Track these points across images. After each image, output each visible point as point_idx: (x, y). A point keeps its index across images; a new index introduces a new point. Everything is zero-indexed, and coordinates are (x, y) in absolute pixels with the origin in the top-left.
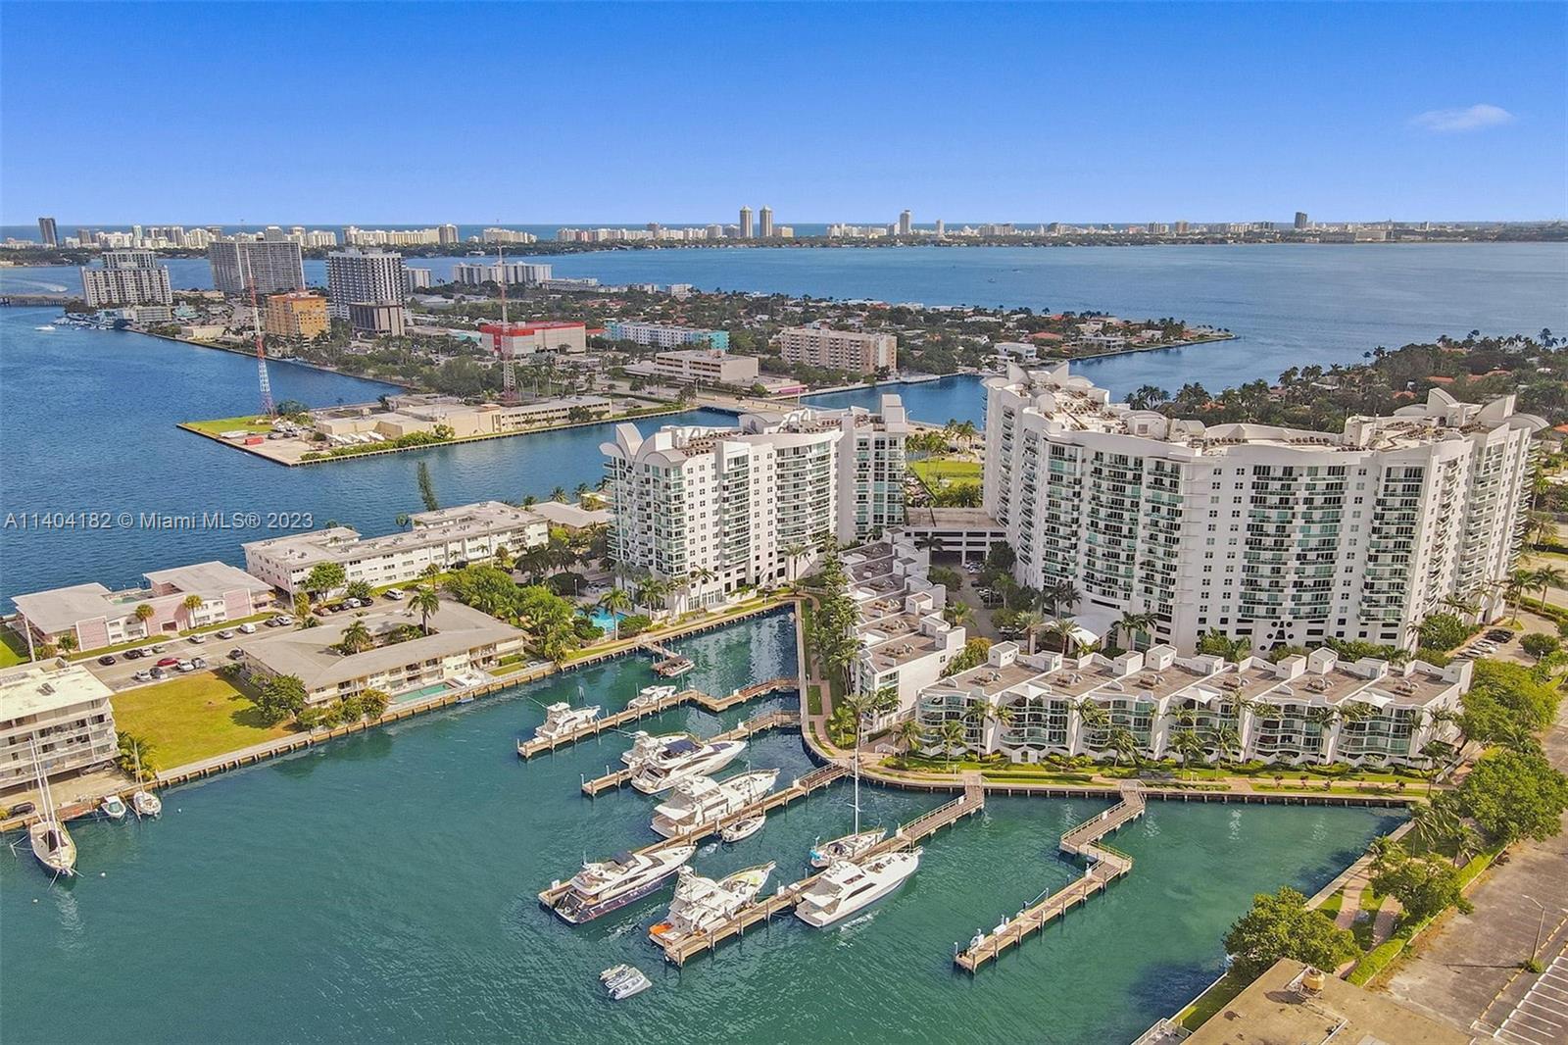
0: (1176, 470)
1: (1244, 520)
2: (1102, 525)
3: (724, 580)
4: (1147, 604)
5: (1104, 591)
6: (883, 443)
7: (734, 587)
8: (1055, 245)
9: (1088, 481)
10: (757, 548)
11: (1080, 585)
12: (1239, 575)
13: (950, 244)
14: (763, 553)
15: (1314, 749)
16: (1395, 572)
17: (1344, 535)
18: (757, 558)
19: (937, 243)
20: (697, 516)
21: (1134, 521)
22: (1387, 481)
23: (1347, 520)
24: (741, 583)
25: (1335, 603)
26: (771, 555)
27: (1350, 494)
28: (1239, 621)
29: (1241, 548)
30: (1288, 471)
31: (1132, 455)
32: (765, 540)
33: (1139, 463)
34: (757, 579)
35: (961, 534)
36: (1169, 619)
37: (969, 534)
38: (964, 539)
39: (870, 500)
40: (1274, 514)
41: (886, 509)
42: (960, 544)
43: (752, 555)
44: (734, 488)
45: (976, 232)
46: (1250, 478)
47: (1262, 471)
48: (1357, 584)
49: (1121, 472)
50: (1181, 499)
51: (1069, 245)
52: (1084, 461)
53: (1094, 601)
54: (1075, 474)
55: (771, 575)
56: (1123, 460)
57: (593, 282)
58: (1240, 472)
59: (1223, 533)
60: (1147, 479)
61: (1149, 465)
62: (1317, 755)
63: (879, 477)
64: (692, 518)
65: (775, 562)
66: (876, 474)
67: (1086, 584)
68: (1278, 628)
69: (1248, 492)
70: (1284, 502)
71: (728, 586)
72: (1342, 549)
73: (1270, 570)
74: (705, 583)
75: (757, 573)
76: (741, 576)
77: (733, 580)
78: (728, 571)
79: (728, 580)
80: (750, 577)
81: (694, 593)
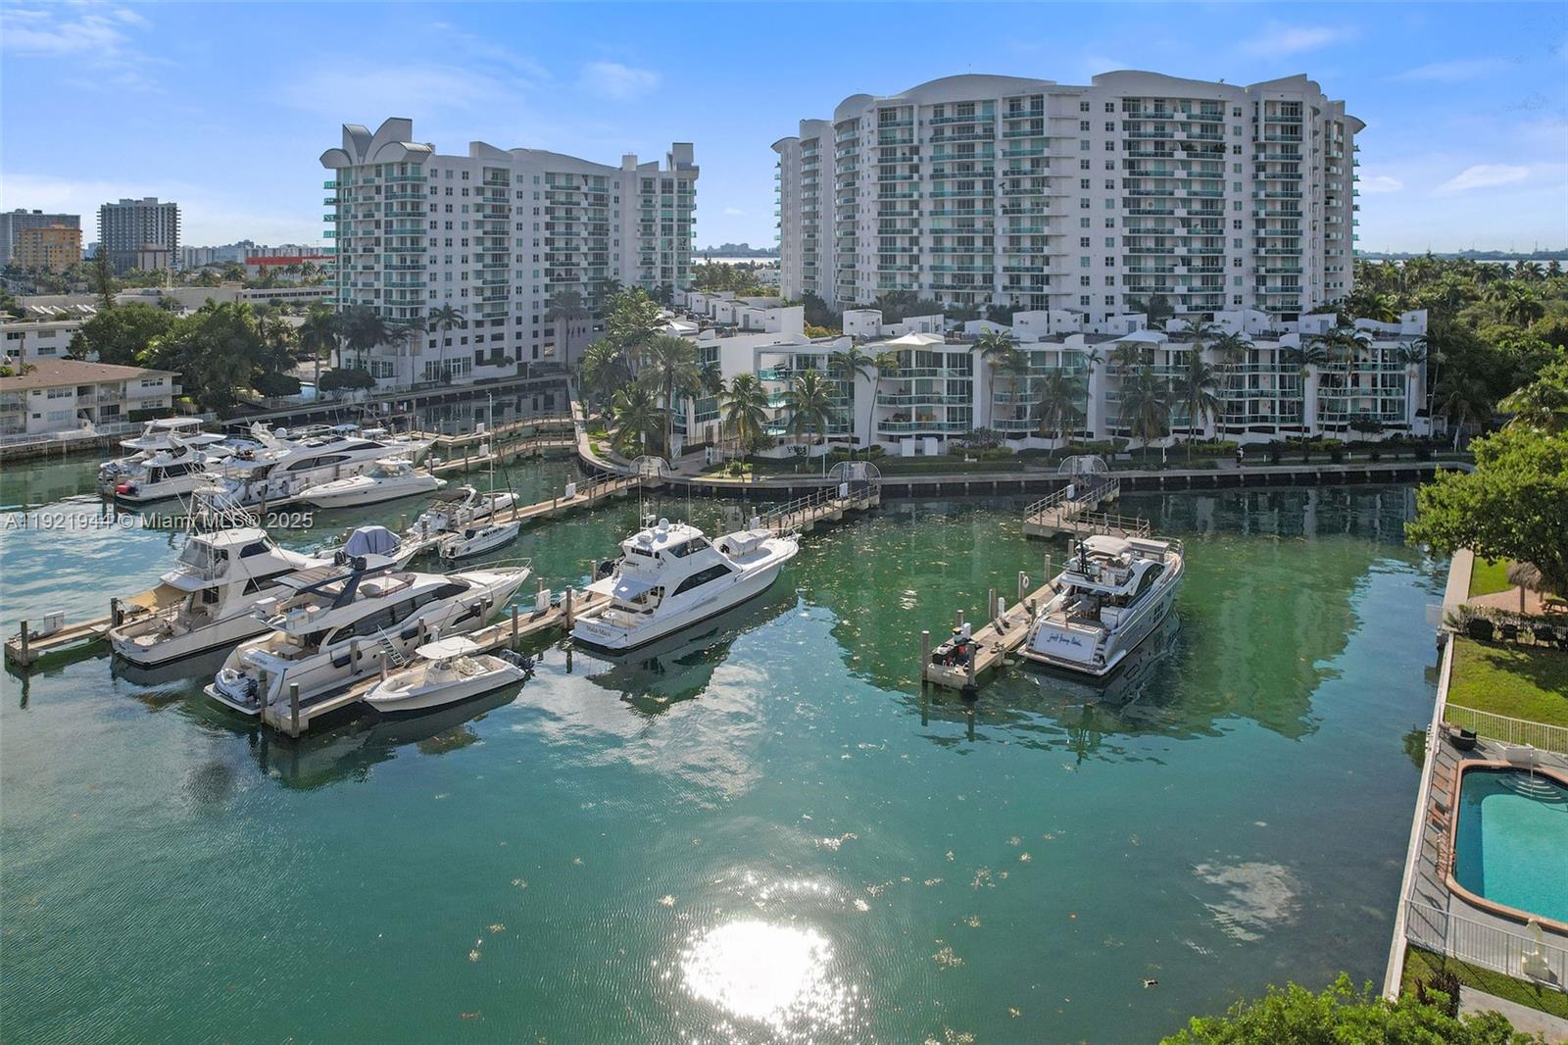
0: (1038, 103)
3: (472, 345)
6: (671, 185)
7: (487, 356)
9: (928, 148)
10: (519, 306)
14: (527, 314)
18: (517, 325)
23: (1229, 175)
24: (498, 354)
25: (1229, 270)
26: (536, 320)
27: (1228, 139)
29: (1120, 213)
30: (1158, 105)
32: (527, 297)
33: (988, 106)
34: (519, 349)
39: (657, 261)
43: (512, 315)
46: (1120, 116)
47: (1131, 105)
49: (963, 124)
52: (921, 123)
54: (911, 141)
55: (536, 349)
56: (970, 107)
58: (1110, 108)
59: (1097, 192)
60: (1001, 125)
61: (1001, 109)
65: (542, 334)
69: (1120, 135)
70: (1160, 147)
71: (479, 354)
74: (448, 342)
75: (519, 343)
76: (497, 345)
77: (487, 348)
78: (480, 331)
79: (480, 347)
80: (508, 347)
81: (433, 355)
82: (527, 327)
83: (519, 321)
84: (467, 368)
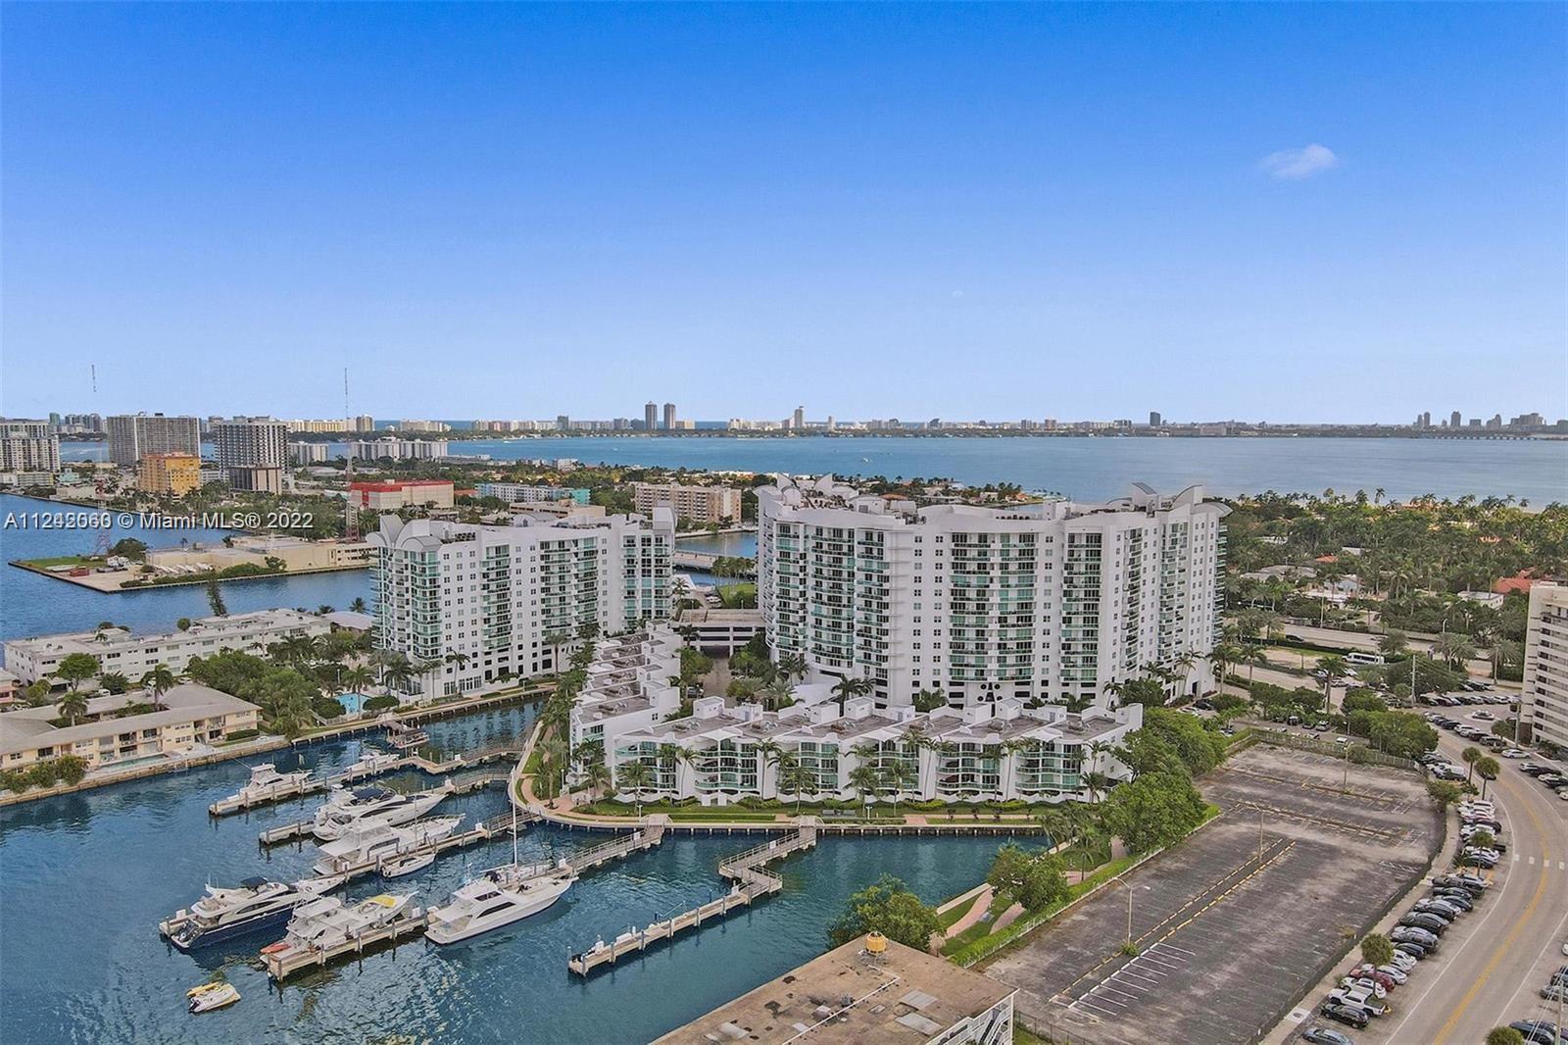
0: (881, 537)
1: (947, 586)
2: (825, 599)
4: (867, 672)
5: (832, 660)
6: (649, 540)
7: (496, 674)
8: (933, 436)
9: (811, 557)
10: (520, 637)
11: (809, 658)
12: (946, 639)
13: (837, 435)
14: (527, 643)
15: (993, 787)
16: (1087, 633)
17: (1039, 598)
18: (520, 647)
19: (827, 435)
20: (454, 601)
21: (851, 591)
22: (1070, 546)
23: (1040, 585)
24: (504, 671)
25: (1037, 664)
26: (534, 645)
27: (1040, 559)
28: (951, 684)
29: (946, 612)
30: (983, 538)
31: (845, 526)
32: (528, 630)
33: (851, 533)
34: (521, 668)
35: (727, 629)
36: (884, 683)
37: (735, 629)
38: (731, 634)
39: (639, 595)
40: (973, 580)
41: (653, 604)
42: (728, 639)
43: (515, 643)
44: (497, 576)
45: (864, 426)
46: (948, 545)
47: (959, 538)
48: (1055, 647)
49: (835, 543)
50: (887, 565)
51: (947, 437)
52: (806, 537)
53: (823, 672)
54: (800, 550)
55: (534, 665)
56: (838, 532)
57: (486, 457)
58: (939, 539)
59: (928, 599)
60: (859, 549)
61: (859, 536)
62: (993, 793)
63: (646, 573)
64: (448, 603)
65: (540, 653)
66: (643, 571)
67: (815, 655)
68: (987, 691)
69: (948, 559)
70: (982, 567)
71: (488, 674)
72: (1038, 612)
73: (975, 633)
74: (462, 668)
75: (520, 663)
77: (495, 668)
78: (488, 658)
80: (513, 666)
81: (449, 678)
84: (478, 684)
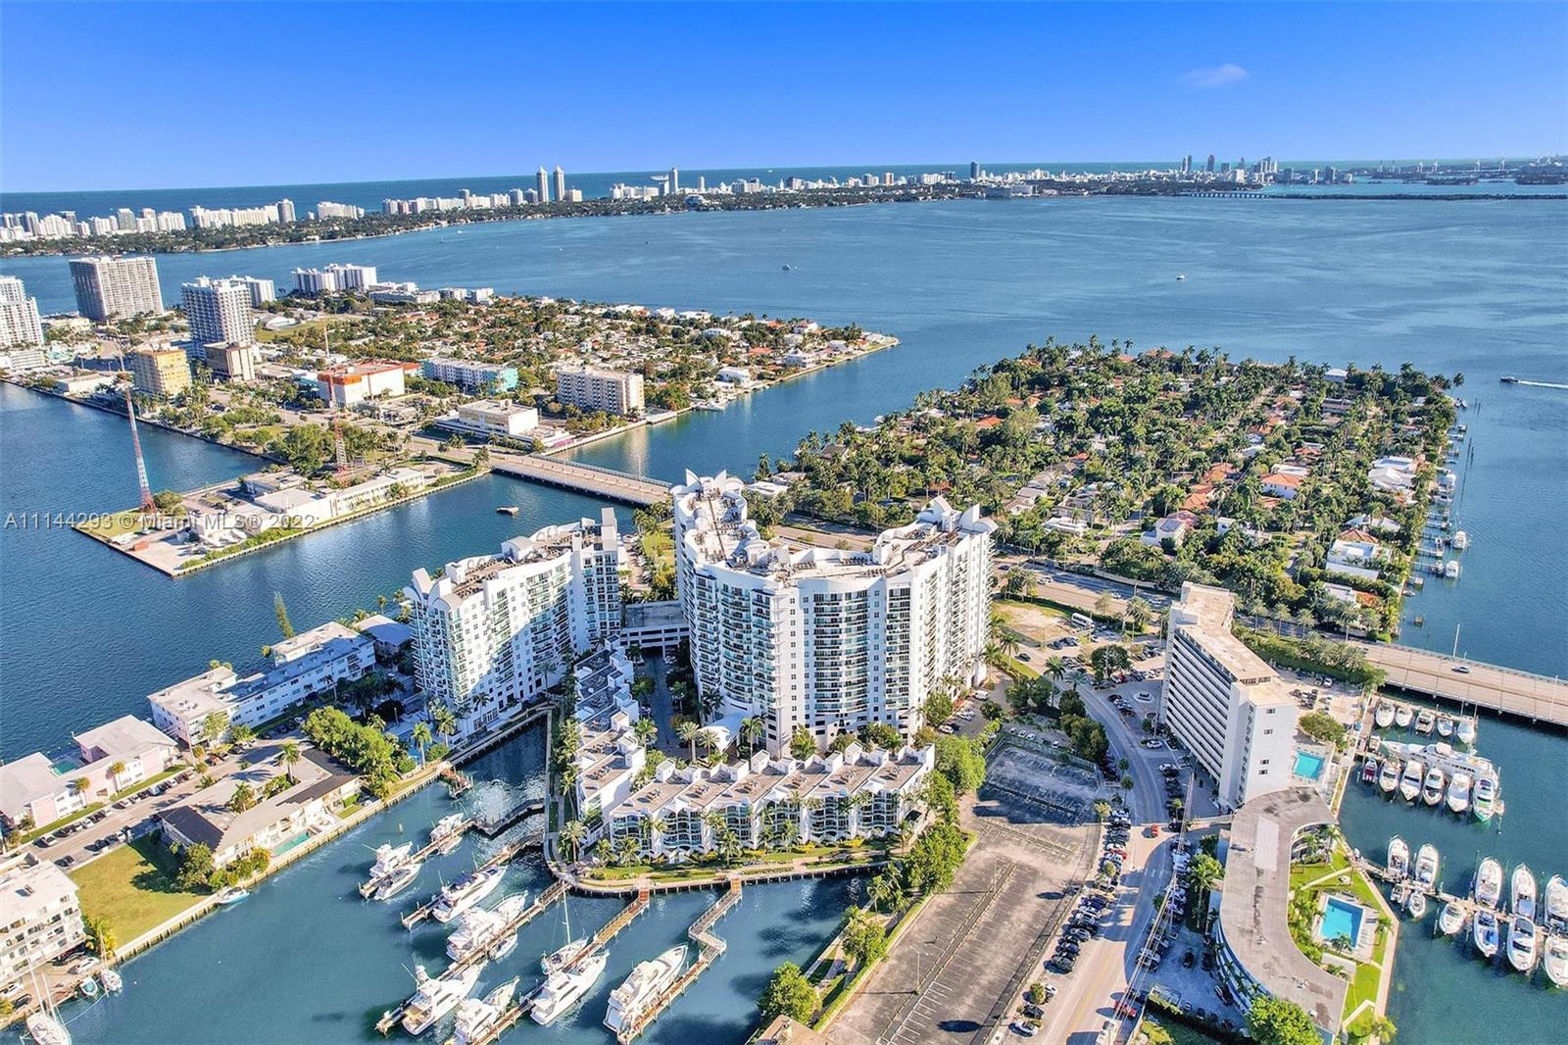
3: (497, 700)
4: (761, 707)
7: (505, 703)
10: (519, 666)
11: (723, 692)
14: (524, 668)
24: (510, 698)
25: (871, 695)
26: (529, 670)
28: (816, 715)
32: (523, 661)
34: (522, 692)
35: (660, 632)
36: (774, 719)
37: (665, 632)
38: (663, 636)
39: (597, 610)
41: (608, 616)
42: (660, 640)
43: (516, 674)
46: (812, 604)
53: (732, 704)
55: (531, 687)
65: (533, 676)
67: (726, 690)
71: (501, 704)
74: (484, 705)
75: (521, 688)
76: (509, 693)
77: (505, 697)
78: (499, 690)
79: (501, 698)
80: (516, 692)
82: (526, 675)
83: (520, 675)
84: (496, 715)
